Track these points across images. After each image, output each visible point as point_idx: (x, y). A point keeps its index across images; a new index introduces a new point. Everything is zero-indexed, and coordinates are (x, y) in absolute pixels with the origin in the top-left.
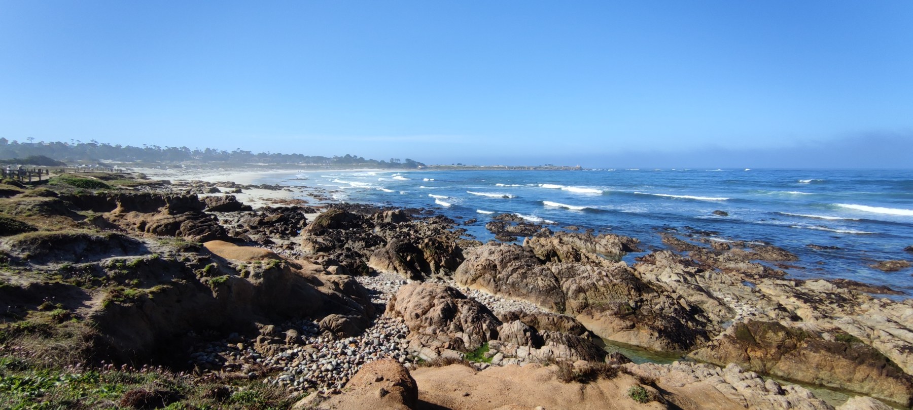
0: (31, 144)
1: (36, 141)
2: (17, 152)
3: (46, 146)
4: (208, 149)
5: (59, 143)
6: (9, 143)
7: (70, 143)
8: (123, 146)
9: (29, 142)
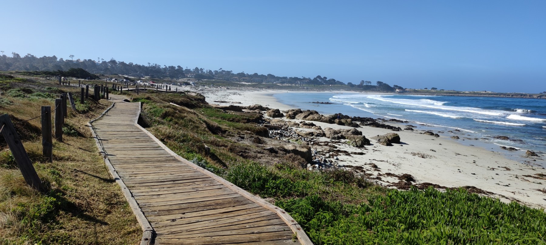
0: (71, 61)
1: (75, 59)
2: (62, 67)
3: (81, 62)
4: (197, 69)
5: (90, 60)
6: (58, 60)
7: (97, 61)
8: (134, 64)
9: (70, 59)
